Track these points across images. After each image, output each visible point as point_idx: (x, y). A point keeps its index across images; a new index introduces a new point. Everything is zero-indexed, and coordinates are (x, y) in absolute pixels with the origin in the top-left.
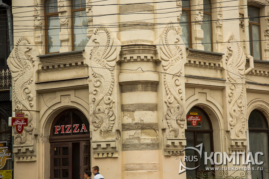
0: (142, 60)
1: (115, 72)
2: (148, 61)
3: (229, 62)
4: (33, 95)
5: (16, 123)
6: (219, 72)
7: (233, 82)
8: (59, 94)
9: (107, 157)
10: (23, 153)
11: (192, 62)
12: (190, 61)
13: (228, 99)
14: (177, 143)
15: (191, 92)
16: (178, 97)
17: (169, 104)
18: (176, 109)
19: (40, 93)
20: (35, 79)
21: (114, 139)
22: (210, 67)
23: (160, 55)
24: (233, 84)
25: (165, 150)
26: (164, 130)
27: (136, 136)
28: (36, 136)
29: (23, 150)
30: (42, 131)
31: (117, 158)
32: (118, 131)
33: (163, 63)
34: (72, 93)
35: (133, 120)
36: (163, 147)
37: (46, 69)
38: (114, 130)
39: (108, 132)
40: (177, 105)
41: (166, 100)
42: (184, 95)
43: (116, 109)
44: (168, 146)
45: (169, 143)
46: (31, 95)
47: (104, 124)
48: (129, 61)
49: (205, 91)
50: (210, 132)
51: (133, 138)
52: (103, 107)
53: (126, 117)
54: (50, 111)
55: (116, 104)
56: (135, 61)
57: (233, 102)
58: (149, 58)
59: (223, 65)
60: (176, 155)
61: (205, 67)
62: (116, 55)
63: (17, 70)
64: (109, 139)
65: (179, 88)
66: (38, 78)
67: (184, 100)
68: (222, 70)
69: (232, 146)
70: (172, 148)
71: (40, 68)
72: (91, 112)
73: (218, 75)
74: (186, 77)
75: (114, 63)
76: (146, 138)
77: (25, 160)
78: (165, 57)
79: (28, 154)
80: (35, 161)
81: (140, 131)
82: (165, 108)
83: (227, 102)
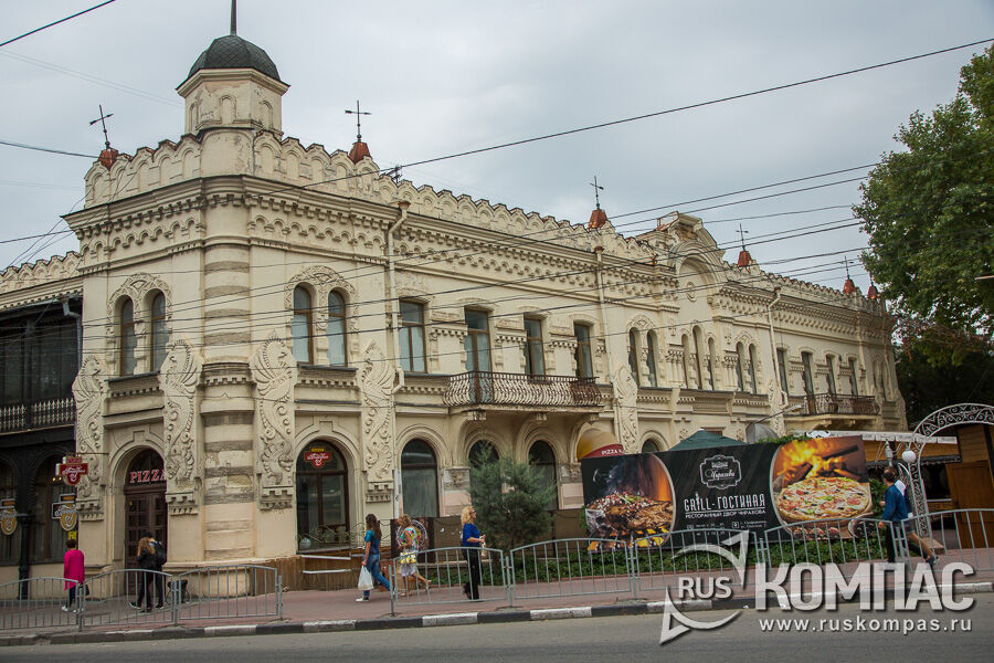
0: (230, 383)
1: (195, 400)
2: (239, 383)
3: (367, 379)
4: (100, 432)
5: (68, 471)
6: (353, 392)
7: (373, 405)
8: (131, 430)
9: (185, 514)
10: (89, 509)
11: (308, 382)
12: (304, 381)
13: (365, 428)
14: (278, 492)
15: (306, 422)
16: (283, 431)
17: (268, 441)
18: (278, 447)
19: (109, 429)
20: (103, 411)
21: (192, 489)
22: (337, 386)
23: (256, 375)
24: (373, 408)
25: (261, 502)
26: (259, 475)
27: (220, 484)
28: (103, 486)
29: (87, 505)
30: (112, 480)
31: (196, 514)
32: (198, 479)
33: (259, 386)
34: (146, 428)
35: (217, 463)
36: (258, 499)
37: (116, 397)
38: (192, 479)
39: (185, 480)
40: (282, 440)
41: (262, 436)
42: (292, 427)
43: (196, 450)
44: (265, 497)
45: (267, 492)
46: (97, 432)
47: (180, 470)
48: (213, 385)
49: (329, 419)
50: (345, 473)
51: (217, 488)
52: (180, 447)
53: (209, 460)
54: (121, 453)
55: (195, 442)
56: (221, 384)
57: (371, 433)
58: (239, 379)
59: (358, 383)
60: (279, 508)
61: (329, 387)
62: (196, 377)
63: (82, 399)
64: (186, 490)
65: (284, 417)
66: (108, 408)
67: (293, 434)
68: (357, 390)
69: (370, 491)
70: (271, 499)
71: (110, 396)
72: (166, 454)
73: (352, 397)
74: (298, 402)
75: (193, 388)
76: (234, 487)
77: (90, 519)
78: (262, 378)
79: (94, 510)
80: (102, 520)
81: (226, 478)
82: (262, 446)
83: (364, 433)
